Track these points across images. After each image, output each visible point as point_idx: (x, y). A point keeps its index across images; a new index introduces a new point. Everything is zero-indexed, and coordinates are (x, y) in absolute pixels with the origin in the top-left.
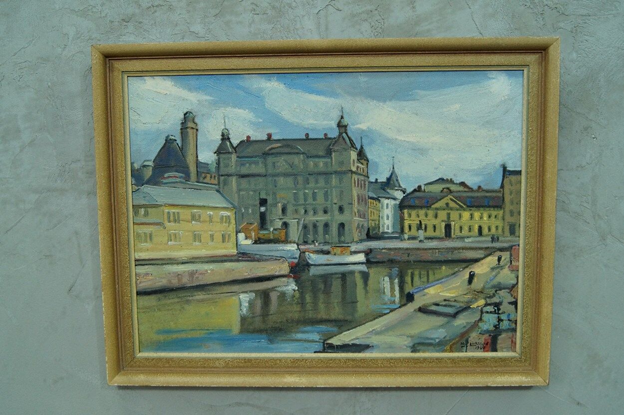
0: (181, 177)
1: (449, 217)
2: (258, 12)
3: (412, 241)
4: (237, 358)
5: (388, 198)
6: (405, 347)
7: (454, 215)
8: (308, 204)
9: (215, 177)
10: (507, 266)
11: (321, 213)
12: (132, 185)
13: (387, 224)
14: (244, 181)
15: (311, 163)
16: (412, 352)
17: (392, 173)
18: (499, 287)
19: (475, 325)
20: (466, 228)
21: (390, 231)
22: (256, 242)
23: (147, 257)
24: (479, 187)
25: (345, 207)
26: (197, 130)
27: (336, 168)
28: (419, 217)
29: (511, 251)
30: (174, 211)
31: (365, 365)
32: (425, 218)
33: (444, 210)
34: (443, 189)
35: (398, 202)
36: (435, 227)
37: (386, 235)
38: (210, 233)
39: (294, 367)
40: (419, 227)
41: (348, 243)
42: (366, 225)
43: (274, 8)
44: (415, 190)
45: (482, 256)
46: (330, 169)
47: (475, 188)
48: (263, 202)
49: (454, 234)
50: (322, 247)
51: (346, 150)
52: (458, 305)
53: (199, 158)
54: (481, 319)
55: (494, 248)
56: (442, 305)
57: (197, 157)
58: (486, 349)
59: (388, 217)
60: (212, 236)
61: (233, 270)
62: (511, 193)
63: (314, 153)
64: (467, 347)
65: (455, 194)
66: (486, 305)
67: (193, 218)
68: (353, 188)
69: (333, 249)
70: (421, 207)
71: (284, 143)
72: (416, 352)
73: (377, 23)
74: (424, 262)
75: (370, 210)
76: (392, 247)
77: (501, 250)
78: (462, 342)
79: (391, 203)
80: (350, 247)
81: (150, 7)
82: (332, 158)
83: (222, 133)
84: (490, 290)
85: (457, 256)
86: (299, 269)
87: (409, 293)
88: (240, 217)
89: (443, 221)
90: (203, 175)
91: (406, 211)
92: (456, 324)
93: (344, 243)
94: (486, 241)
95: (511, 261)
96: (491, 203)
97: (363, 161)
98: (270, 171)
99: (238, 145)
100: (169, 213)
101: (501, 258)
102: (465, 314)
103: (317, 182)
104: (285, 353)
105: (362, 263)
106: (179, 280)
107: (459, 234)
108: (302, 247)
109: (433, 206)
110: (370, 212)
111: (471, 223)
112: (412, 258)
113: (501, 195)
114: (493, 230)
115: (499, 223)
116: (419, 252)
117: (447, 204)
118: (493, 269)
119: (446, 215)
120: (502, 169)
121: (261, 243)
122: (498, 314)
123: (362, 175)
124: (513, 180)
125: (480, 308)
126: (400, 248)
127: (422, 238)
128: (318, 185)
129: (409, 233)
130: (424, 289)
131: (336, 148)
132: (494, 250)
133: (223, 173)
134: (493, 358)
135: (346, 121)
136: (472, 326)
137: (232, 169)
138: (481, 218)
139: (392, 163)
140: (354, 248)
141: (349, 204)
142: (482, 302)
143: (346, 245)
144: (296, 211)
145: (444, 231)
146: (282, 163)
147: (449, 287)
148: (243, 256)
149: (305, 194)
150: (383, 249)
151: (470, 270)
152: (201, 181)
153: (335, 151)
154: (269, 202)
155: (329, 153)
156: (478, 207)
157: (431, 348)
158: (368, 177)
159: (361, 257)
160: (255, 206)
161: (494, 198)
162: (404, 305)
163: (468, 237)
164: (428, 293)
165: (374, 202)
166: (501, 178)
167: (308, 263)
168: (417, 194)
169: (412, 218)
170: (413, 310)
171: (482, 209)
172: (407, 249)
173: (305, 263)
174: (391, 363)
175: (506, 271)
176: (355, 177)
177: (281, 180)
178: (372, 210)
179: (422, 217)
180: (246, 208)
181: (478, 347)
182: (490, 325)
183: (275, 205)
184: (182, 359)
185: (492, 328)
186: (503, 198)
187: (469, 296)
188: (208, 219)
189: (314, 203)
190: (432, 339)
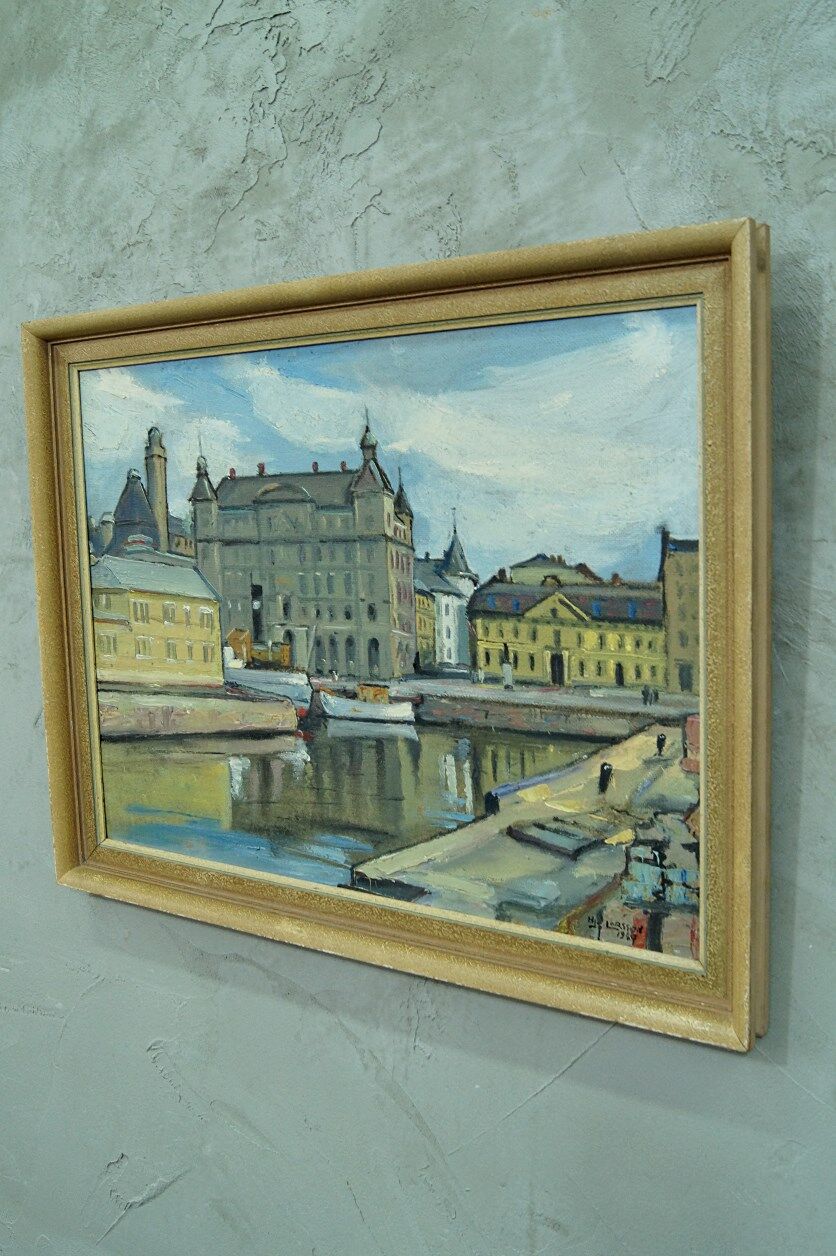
0: (148, 543)
1: (558, 641)
2: (265, 236)
3: (490, 686)
4: (225, 874)
5: (448, 594)
6: (485, 906)
7: (568, 636)
8: (321, 599)
9: (191, 542)
10: (677, 762)
11: (341, 616)
12: (90, 554)
13: (449, 650)
14: (230, 550)
15: (323, 518)
16: (498, 918)
17: (453, 543)
18: (662, 808)
19: (615, 884)
20: (591, 667)
21: (453, 661)
22: (248, 666)
23: (111, 679)
24: (615, 576)
25: (379, 607)
26: (165, 459)
27: (361, 529)
28: (502, 636)
29: (684, 727)
30: (141, 601)
31: (412, 927)
32: (514, 639)
33: (548, 623)
34: (546, 577)
35: (464, 603)
36: (532, 658)
37: (447, 670)
38: (188, 643)
39: (304, 908)
40: (504, 657)
41: (385, 680)
42: (412, 646)
43: (287, 224)
44: (494, 580)
45: (625, 732)
46: (352, 533)
47: (607, 577)
48: (257, 592)
49: (569, 678)
50: (345, 684)
51: (375, 493)
52: (582, 833)
53: (170, 510)
54: (626, 872)
55: (648, 716)
56: (549, 830)
57: (167, 508)
58: (639, 942)
59: (449, 632)
60: (190, 648)
61: (220, 713)
62: (680, 594)
63: (326, 500)
64: (600, 928)
65: (568, 590)
66: (637, 842)
67: (167, 615)
68: (390, 572)
69: (362, 689)
70: (507, 616)
71: (284, 480)
72: (503, 920)
73: (449, 230)
74: (516, 731)
75: (418, 614)
76: (457, 694)
77: (665, 721)
78: (587, 915)
79: (454, 603)
80: (388, 687)
81: (124, 248)
82: (353, 511)
83: (198, 464)
84: (644, 810)
85: (575, 726)
86: (312, 721)
87: (490, 794)
88: (226, 617)
89: (547, 648)
90: (176, 539)
91: (479, 622)
92: (577, 875)
93: (378, 679)
94: (630, 700)
95: (685, 751)
96: (639, 615)
97: (403, 516)
98: (264, 535)
99: (220, 485)
100: (135, 603)
101: (663, 740)
102: (595, 854)
103: (333, 557)
104: (293, 877)
105: (409, 723)
106: (151, 722)
107: (579, 678)
108: (314, 681)
109: (528, 615)
110: (418, 620)
111: (601, 655)
112: (493, 722)
113: (658, 596)
114: (646, 674)
115: (658, 660)
116: (504, 710)
117: (554, 611)
118: (648, 763)
119: (552, 635)
120: (660, 536)
121: (257, 668)
122: (662, 866)
123: (402, 544)
124: (682, 562)
125: (624, 847)
126: (471, 700)
127: (509, 681)
128: (335, 563)
129: (486, 669)
130: (516, 790)
131: (359, 490)
132: (650, 721)
133: (202, 537)
134: (648, 964)
135: (375, 436)
136: (609, 883)
137: (212, 531)
138: (621, 646)
139: (452, 521)
140: (395, 690)
141: (384, 602)
142: (627, 835)
143: (382, 683)
144: (304, 611)
145: (549, 669)
146: (280, 518)
147: (563, 792)
148: (233, 690)
149: (316, 578)
150: (442, 697)
151: (604, 761)
152: (173, 550)
153: (358, 497)
154: (266, 591)
155: (350, 499)
156: (615, 620)
157: (532, 917)
158: (414, 550)
159: (406, 711)
160: (246, 598)
161: (645, 602)
162: (483, 817)
163: (596, 687)
164: (523, 800)
165: (425, 601)
166: (659, 556)
167: (324, 712)
168: (498, 587)
169: (492, 636)
170: (497, 831)
171: (621, 625)
172: (484, 702)
173: (319, 712)
174: (454, 932)
175: (675, 772)
176: (392, 547)
177: (281, 551)
178: (422, 616)
179: (509, 637)
180: (234, 602)
181: (623, 934)
182: (645, 889)
183: (273, 599)
184: (153, 860)
185: (649, 896)
186: (665, 603)
187: (601, 819)
188: (184, 619)
189: (330, 596)
190: (533, 898)
